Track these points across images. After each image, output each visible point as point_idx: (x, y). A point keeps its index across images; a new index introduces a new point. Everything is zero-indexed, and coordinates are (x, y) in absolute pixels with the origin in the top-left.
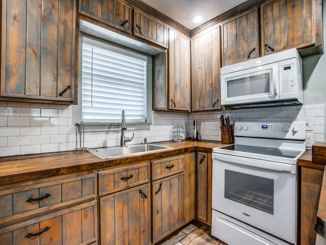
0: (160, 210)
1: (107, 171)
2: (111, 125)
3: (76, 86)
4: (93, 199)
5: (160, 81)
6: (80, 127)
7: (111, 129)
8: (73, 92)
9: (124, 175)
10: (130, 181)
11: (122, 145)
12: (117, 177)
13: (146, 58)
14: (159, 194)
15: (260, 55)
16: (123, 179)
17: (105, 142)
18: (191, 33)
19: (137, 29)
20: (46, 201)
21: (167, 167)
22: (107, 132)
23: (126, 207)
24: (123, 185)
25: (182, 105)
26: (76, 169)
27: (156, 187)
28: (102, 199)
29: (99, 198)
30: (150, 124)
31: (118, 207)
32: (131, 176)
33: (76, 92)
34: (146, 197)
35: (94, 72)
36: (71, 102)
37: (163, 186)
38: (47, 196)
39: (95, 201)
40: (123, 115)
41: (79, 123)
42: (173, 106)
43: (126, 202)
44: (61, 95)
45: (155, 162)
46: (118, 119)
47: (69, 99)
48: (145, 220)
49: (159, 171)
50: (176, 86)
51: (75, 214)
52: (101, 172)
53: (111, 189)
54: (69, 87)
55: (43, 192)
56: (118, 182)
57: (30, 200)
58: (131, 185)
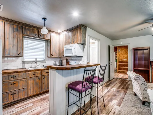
0: (44, 83)
1: (29, 72)
2: (33, 62)
3: (22, 52)
4: (26, 78)
5: (49, 49)
6: (24, 62)
7: (33, 63)
8: (21, 54)
9: (34, 73)
10: (35, 75)
11: (36, 67)
12: (32, 74)
13: (45, 41)
14: (44, 79)
15: (72, 44)
16: (33, 74)
17: (31, 66)
18: (59, 34)
19: (40, 36)
20: (15, 78)
21: (47, 73)
22: (32, 63)
23: (34, 81)
24: (33, 76)
25: (55, 56)
26: (22, 72)
27: (43, 77)
28: (28, 79)
29: (27, 78)
30: (46, 61)
31: (32, 81)
32: (36, 74)
33: (22, 54)
34: (40, 79)
35: (28, 47)
36: (21, 56)
37: (45, 77)
38: (15, 77)
39: (26, 79)
40: (36, 59)
41: (23, 61)
42: (52, 56)
43: (34, 80)
44: (18, 55)
45: (43, 71)
46: (34, 60)
47: (20, 56)
48: (40, 85)
49: (44, 73)
50: (53, 50)
51: (21, 81)
52: (28, 73)
53: (30, 76)
54: (20, 53)
55: (14, 76)
56: (32, 75)
57: (12, 77)
58: (36, 76)
